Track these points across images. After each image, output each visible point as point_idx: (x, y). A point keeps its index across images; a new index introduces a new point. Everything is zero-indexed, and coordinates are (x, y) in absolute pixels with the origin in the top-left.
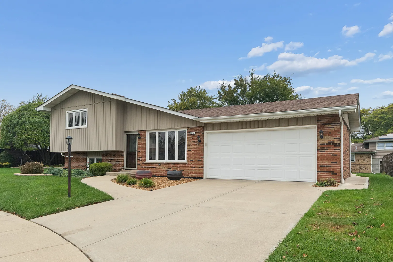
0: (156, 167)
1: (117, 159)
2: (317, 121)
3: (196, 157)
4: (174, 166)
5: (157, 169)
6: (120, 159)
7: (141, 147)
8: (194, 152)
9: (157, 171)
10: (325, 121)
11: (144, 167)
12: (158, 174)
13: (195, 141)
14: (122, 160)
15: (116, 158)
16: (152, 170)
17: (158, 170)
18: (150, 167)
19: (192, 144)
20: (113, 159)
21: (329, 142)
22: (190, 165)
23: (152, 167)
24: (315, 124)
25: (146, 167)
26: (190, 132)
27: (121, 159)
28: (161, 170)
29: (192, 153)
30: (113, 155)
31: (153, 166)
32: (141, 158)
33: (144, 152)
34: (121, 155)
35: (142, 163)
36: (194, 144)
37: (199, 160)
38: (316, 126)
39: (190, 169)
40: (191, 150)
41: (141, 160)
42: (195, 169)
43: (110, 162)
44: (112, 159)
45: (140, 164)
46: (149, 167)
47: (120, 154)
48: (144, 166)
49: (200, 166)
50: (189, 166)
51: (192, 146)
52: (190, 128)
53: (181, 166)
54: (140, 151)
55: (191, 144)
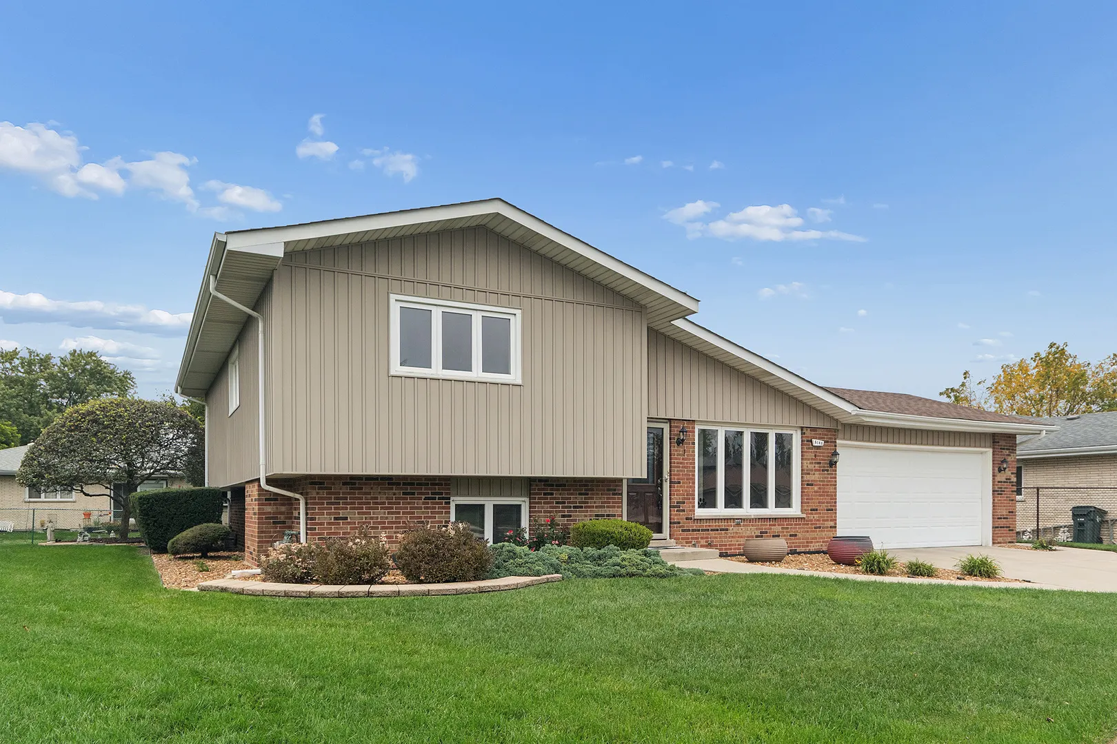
0: (727, 530)
1: (597, 507)
2: (993, 442)
3: (823, 503)
4: (775, 525)
5: (729, 535)
6: (608, 507)
7: (681, 471)
8: (820, 488)
9: (731, 541)
10: (1002, 443)
11: (693, 530)
12: (735, 549)
13: (820, 463)
14: (616, 511)
15: (595, 503)
16: (716, 538)
17: (733, 537)
18: (712, 530)
19: (816, 470)
20: (582, 507)
21: (1006, 479)
22: (812, 521)
23: (717, 530)
24: (990, 447)
25: (699, 530)
26: (814, 440)
27: (614, 507)
28: (742, 537)
29: (816, 492)
30: (580, 494)
31: (719, 526)
32: (684, 503)
33: (691, 487)
34: (614, 494)
35: (687, 519)
36: (819, 470)
37: (829, 510)
38: (990, 450)
39: (811, 531)
40: (812, 485)
41: (684, 511)
42: (822, 531)
43: (570, 516)
44: (575, 507)
45: (679, 523)
46: (708, 530)
47: (608, 490)
48: (692, 526)
49: (832, 524)
50: (808, 524)
51: (814, 474)
52: (809, 429)
53: (792, 525)
54: (679, 483)
55: (812, 470)
